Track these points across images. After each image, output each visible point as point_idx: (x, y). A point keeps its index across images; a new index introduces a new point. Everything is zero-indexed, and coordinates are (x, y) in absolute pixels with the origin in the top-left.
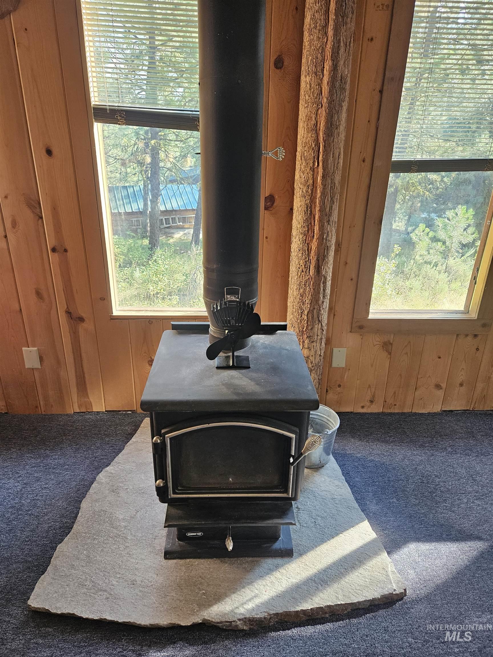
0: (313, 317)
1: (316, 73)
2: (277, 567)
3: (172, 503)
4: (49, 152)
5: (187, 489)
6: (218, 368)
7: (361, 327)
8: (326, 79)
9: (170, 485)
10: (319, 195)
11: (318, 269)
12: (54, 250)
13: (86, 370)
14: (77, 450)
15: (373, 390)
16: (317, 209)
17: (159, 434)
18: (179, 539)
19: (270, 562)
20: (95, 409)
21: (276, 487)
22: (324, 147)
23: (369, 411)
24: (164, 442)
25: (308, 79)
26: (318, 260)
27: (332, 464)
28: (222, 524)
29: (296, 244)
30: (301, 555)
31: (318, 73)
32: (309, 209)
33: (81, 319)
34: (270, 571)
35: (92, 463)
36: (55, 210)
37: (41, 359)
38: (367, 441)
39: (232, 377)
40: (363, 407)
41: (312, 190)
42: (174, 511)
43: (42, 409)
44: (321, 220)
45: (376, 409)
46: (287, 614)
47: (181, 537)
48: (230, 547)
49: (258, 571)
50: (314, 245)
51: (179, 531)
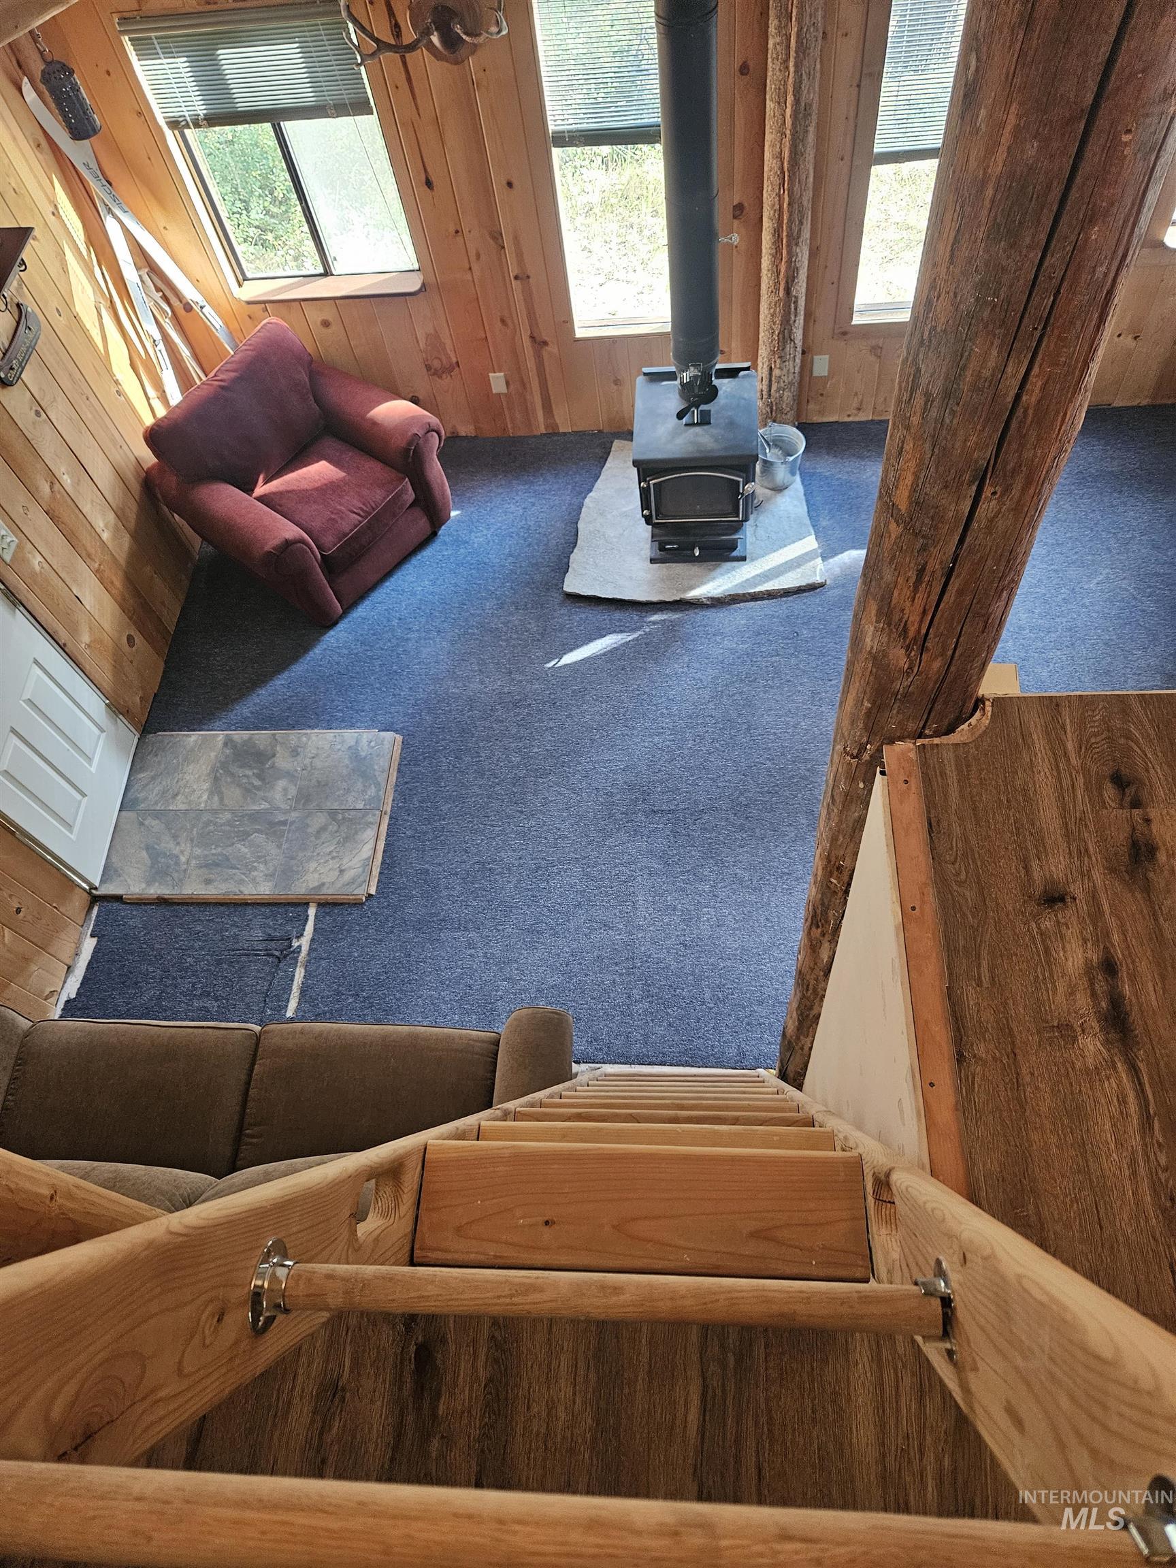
0: (784, 338)
1: (779, 103)
2: (733, 569)
3: (655, 525)
4: (510, 184)
5: (665, 517)
6: (686, 425)
7: (845, 333)
8: (789, 111)
9: (654, 513)
10: (785, 221)
11: (788, 291)
12: (516, 278)
13: (551, 392)
14: (557, 475)
15: (860, 397)
16: (785, 234)
17: (645, 481)
18: (660, 550)
19: (729, 565)
20: (561, 430)
21: (730, 513)
22: (789, 176)
23: (857, 419)
24: (649, 486)
25: (772, 106)
26: (787, 282)
27: (797, 484)
28: (692, 539)
29: (766, 262)
30: (752, 560)
31: (781, 103)
32: (777, 232)
33: (545, 343)
34: (728, 571)
35: (573, 488)
36: (516, 239)
37: (507, 384)
38: (842, 458)
39: (697, 435)
40: (849, 416)
41: (779, 215)
42: (657, 531)
43: (511, 432)
44: (788, 246)
45: (863, 417)
46: (738, 595)
47: (662, 549)
48: (697, 554)
49: (719, 571)
50: (783, 268)
51: (660, 544)
